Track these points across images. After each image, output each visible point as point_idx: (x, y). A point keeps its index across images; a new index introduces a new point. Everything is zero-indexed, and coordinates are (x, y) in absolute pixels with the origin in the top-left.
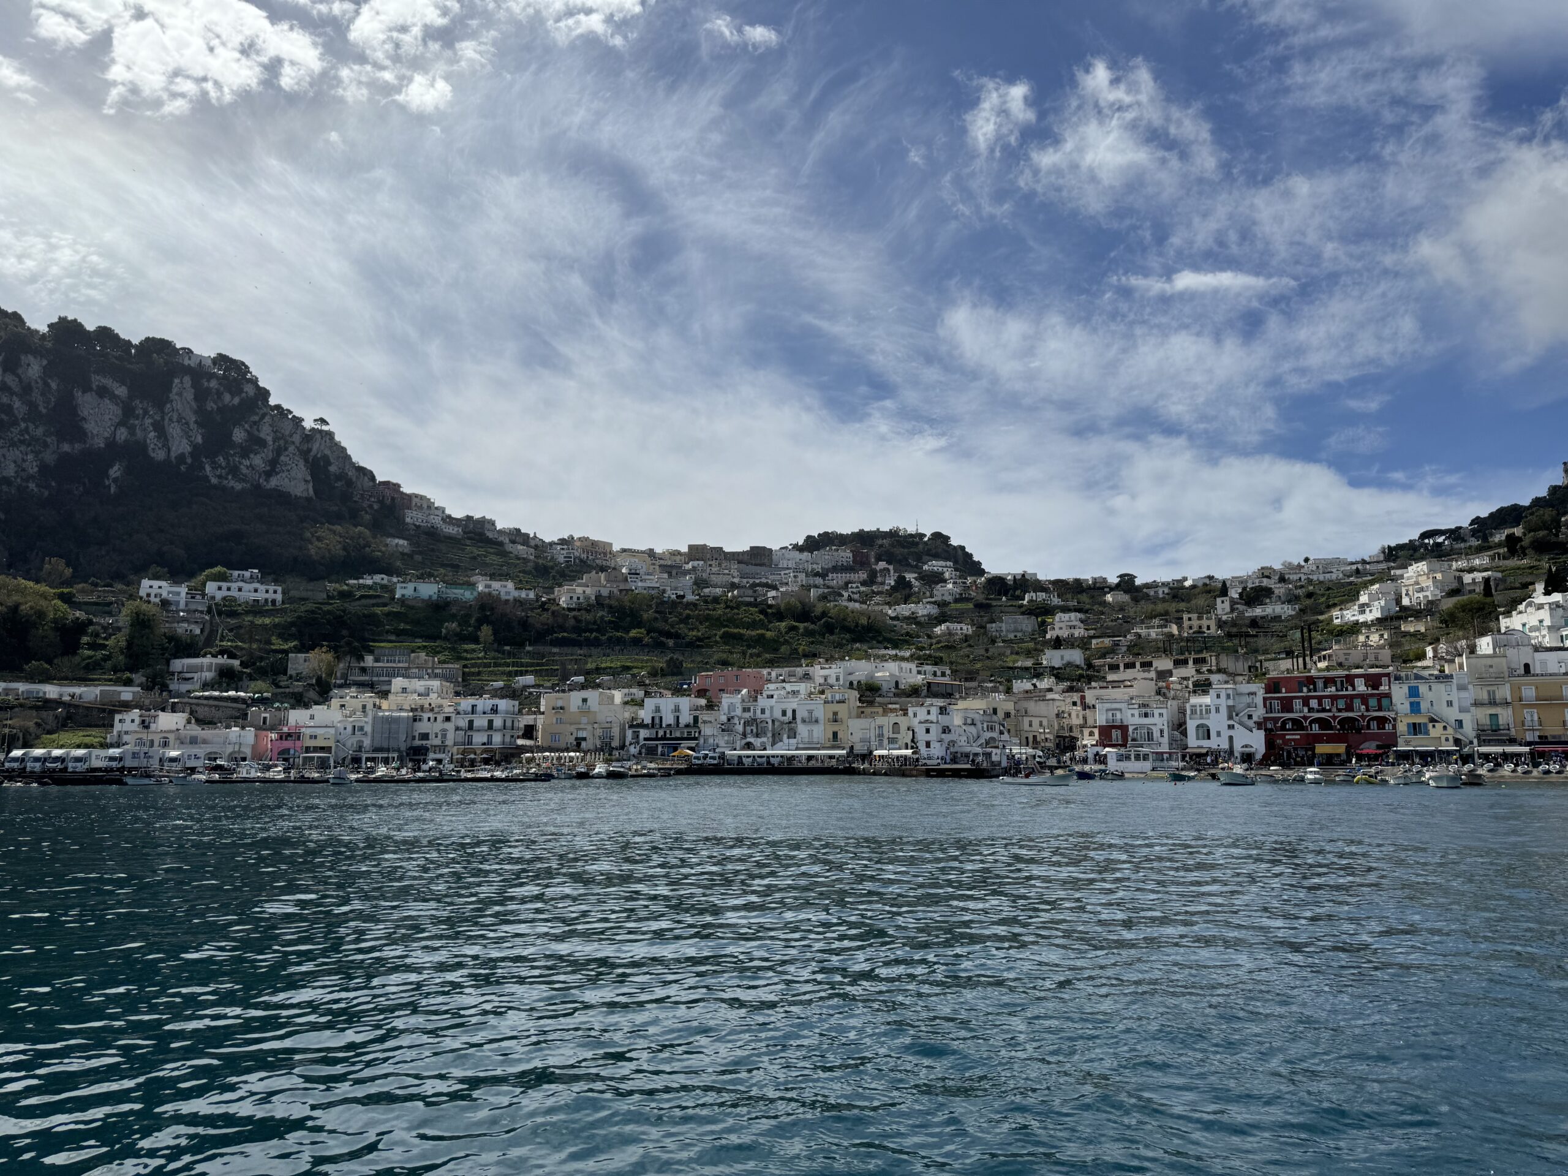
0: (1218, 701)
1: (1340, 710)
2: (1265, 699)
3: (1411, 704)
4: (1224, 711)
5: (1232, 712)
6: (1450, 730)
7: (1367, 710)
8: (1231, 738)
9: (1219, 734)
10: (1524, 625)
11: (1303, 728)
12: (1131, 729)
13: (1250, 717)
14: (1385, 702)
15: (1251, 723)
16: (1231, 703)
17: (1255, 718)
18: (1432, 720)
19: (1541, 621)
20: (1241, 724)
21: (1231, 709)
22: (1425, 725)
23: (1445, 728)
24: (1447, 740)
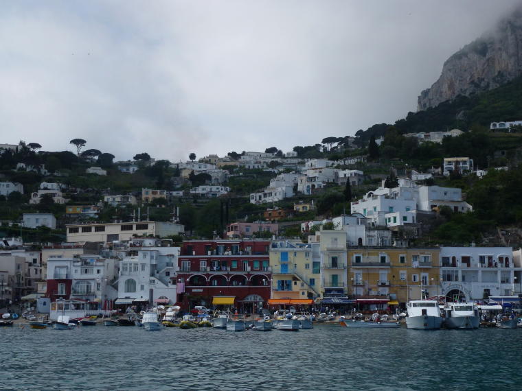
0: (144, 262)
1: (232, 270)
2: (180, 260)
3: (282, 266)
4: (148, 270)
5: (154, 270)
6: (306, 286)
7: (252, 270)
8: (151, 291)
9: (142, 287)
10: (365, 210)
11: (205, 283)
12: (74, 282)
13: (168, 274)
14: (265, 264)
15: (168, 279)
16: (154, 262)
17: (172, 275)
18: (295, 279)
19: (375, 208)
20: (160, 279)
21: (154, 267)
22: (290, 282)
23: (302, 285)
24: (303, 293)
